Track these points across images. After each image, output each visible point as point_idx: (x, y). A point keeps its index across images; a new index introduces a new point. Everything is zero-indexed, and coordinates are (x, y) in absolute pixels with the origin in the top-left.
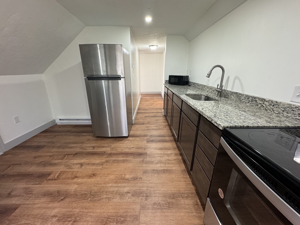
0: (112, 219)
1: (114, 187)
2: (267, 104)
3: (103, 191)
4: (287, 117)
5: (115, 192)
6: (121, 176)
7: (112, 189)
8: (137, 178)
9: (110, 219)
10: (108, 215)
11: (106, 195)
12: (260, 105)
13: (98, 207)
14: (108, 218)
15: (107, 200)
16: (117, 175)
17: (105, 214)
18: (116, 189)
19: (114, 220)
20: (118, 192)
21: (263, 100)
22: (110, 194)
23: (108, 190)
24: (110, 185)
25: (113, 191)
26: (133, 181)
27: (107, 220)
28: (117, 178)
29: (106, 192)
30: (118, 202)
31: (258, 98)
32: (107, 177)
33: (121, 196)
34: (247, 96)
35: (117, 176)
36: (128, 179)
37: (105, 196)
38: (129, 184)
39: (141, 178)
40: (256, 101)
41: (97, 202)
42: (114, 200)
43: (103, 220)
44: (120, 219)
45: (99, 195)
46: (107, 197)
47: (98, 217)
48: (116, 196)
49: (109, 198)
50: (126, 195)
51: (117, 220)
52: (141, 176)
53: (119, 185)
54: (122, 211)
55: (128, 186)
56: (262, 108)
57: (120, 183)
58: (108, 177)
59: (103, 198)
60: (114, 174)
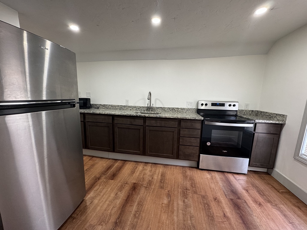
0: (208, 213)
1: (178, 213)
2: (180, 110)
3: (183, 225)
4: (189, 113)
5: (184, 212)
6: (165, 208)
7: (181, 216)
8: (168, 194)
9: (208, 214)
10: (206, 216)
11: (187, 220)
12: (177, 111)
13: (201, 226)
14: (208, 216)
15: (193, 219)
16: (161, 211)
17: (205, 218)
18: (180, 211)
19: (209, 211)
20: (184, 209)
21: (178, 108)
22: (187, 216)
23: (182, 219)
24: (175, 218)
25: (183, 214)
26: (171, 197)
27: (210, 216)
28: (167, 211)
29: (185, 221)
30: (194, 209)
31: (175, 108)
32: (163, 222)
33: (188, 207)
34: (168, 108)
35: (163, 211)
36: (169, 201)
37: (189, 222)
38: (175, 200)
39: (169, 191)
40: (174, 109)
41: (196, 228)
42: (192, 212)
43: (211, 220)
44: (207, 207)
45: (188, 228)
46: (190, 219)
47: (210, 225)
48: (188, 211)
49: (190, 217)
50: (186, 203)
51: (208, 209)
52: (166, 191)
53: (175, 209)
54: (200, 206)
55: (177, 201)
56: (178, 112)
57: (173, 208)
58: (165, 221)
59: (192, 224)
60: (160, 215)
